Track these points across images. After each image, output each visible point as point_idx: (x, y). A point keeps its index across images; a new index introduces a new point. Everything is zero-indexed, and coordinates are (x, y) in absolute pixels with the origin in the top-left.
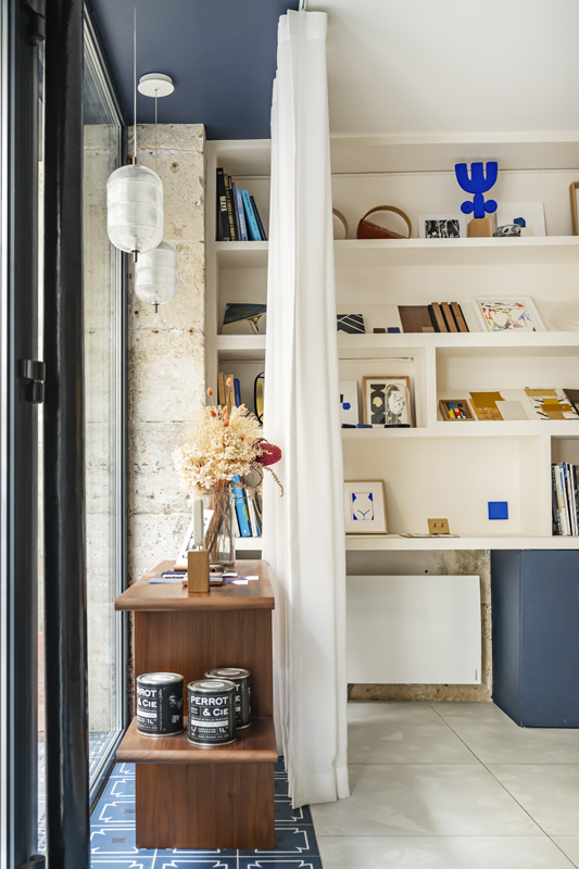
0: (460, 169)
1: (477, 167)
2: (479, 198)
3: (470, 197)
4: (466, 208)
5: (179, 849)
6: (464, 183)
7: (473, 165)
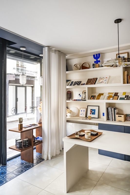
0: (94, 56)
1: (97, 55)
2: (97, 60)
3: (95, 60)
4: (95, 62)
5: (24, 161)
6: (95, 58)
7: (96, 55)
